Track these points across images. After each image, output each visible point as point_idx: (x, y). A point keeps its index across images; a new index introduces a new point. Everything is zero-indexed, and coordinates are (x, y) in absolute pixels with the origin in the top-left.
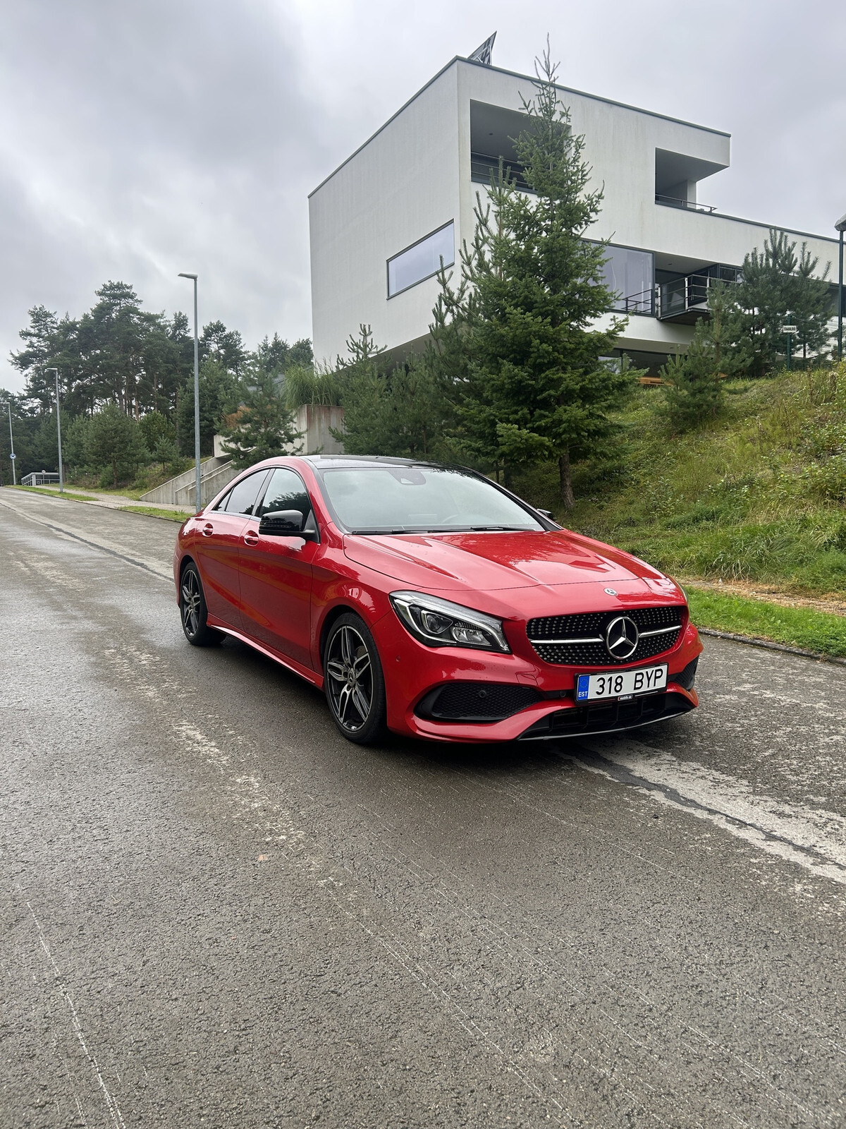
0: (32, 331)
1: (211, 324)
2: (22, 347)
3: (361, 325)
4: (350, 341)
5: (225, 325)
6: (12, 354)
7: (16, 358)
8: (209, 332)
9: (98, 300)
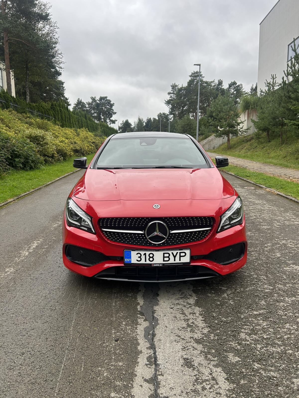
0: (172, 92)
1: (232, 82)
2: (168, 98)
3: (272, 75)
4: (266, 82)
5: (236, 82)
6: (165, 100)
7: (166, 102)
8: (230, 86)
9: (190, 79)
